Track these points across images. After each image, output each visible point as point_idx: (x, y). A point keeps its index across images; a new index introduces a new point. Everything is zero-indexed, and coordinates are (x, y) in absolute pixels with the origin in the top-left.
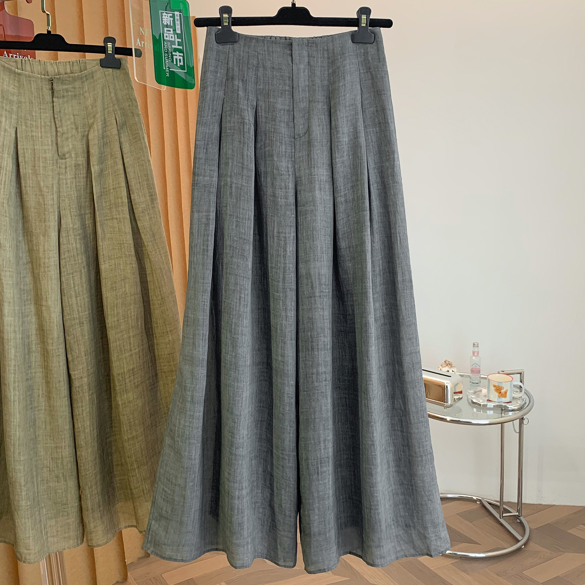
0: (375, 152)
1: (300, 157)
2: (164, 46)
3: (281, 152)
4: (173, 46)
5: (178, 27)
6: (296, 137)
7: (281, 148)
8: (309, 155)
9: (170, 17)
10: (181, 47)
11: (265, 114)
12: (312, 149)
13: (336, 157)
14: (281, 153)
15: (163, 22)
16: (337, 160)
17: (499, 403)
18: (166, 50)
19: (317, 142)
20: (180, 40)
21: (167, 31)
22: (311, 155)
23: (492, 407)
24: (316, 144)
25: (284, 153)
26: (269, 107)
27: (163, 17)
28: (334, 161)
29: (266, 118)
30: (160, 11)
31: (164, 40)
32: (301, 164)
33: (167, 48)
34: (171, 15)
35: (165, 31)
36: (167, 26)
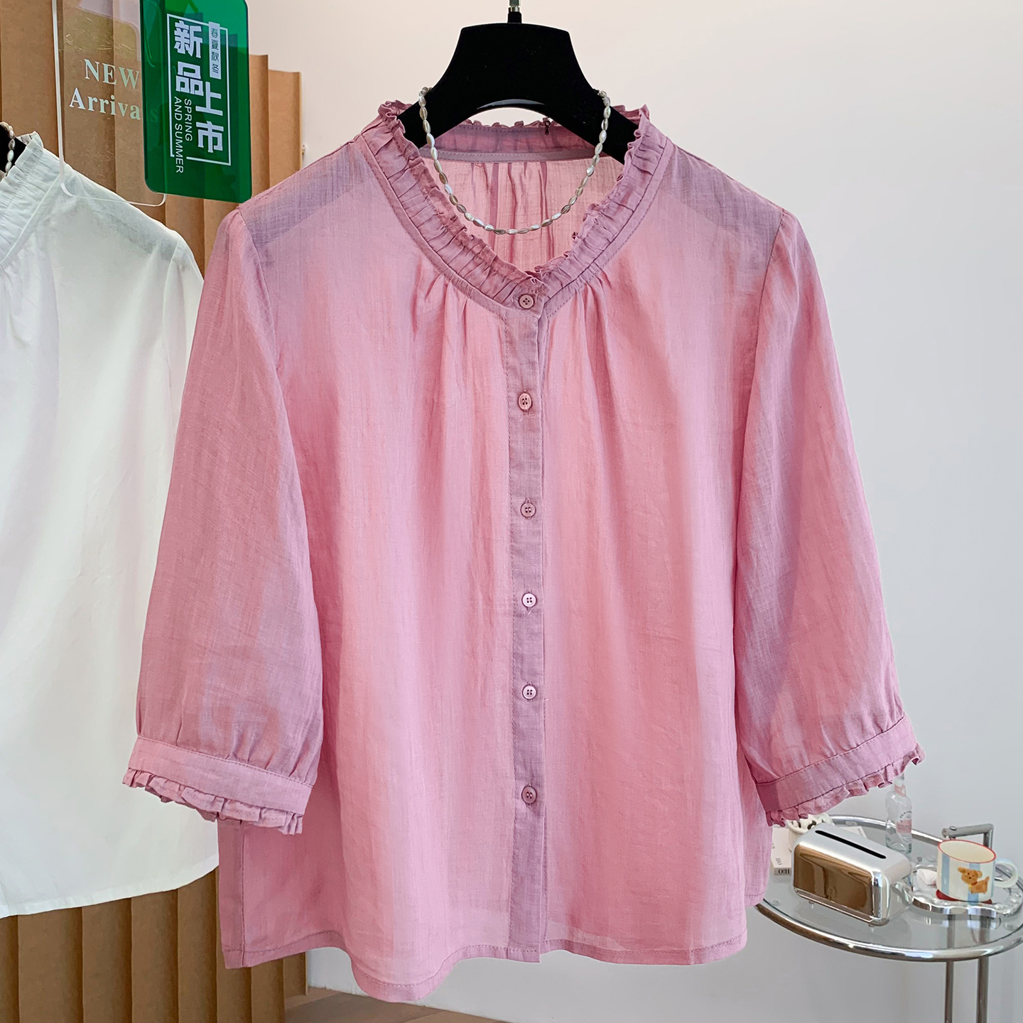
2: (174, 108)
4: (198, 109)
5: (215, 63)
9: (196, 34)
10: (220, 113)
15: (176, 46)
18: (179, 117)
20: (219, 96)
21: (185, 69)
27: (176, 33)
30: (168, 15)
31: (175, 93)
33: (183, 113)
34: (199, 29)
35: (180, 72)
36: (186, 58)
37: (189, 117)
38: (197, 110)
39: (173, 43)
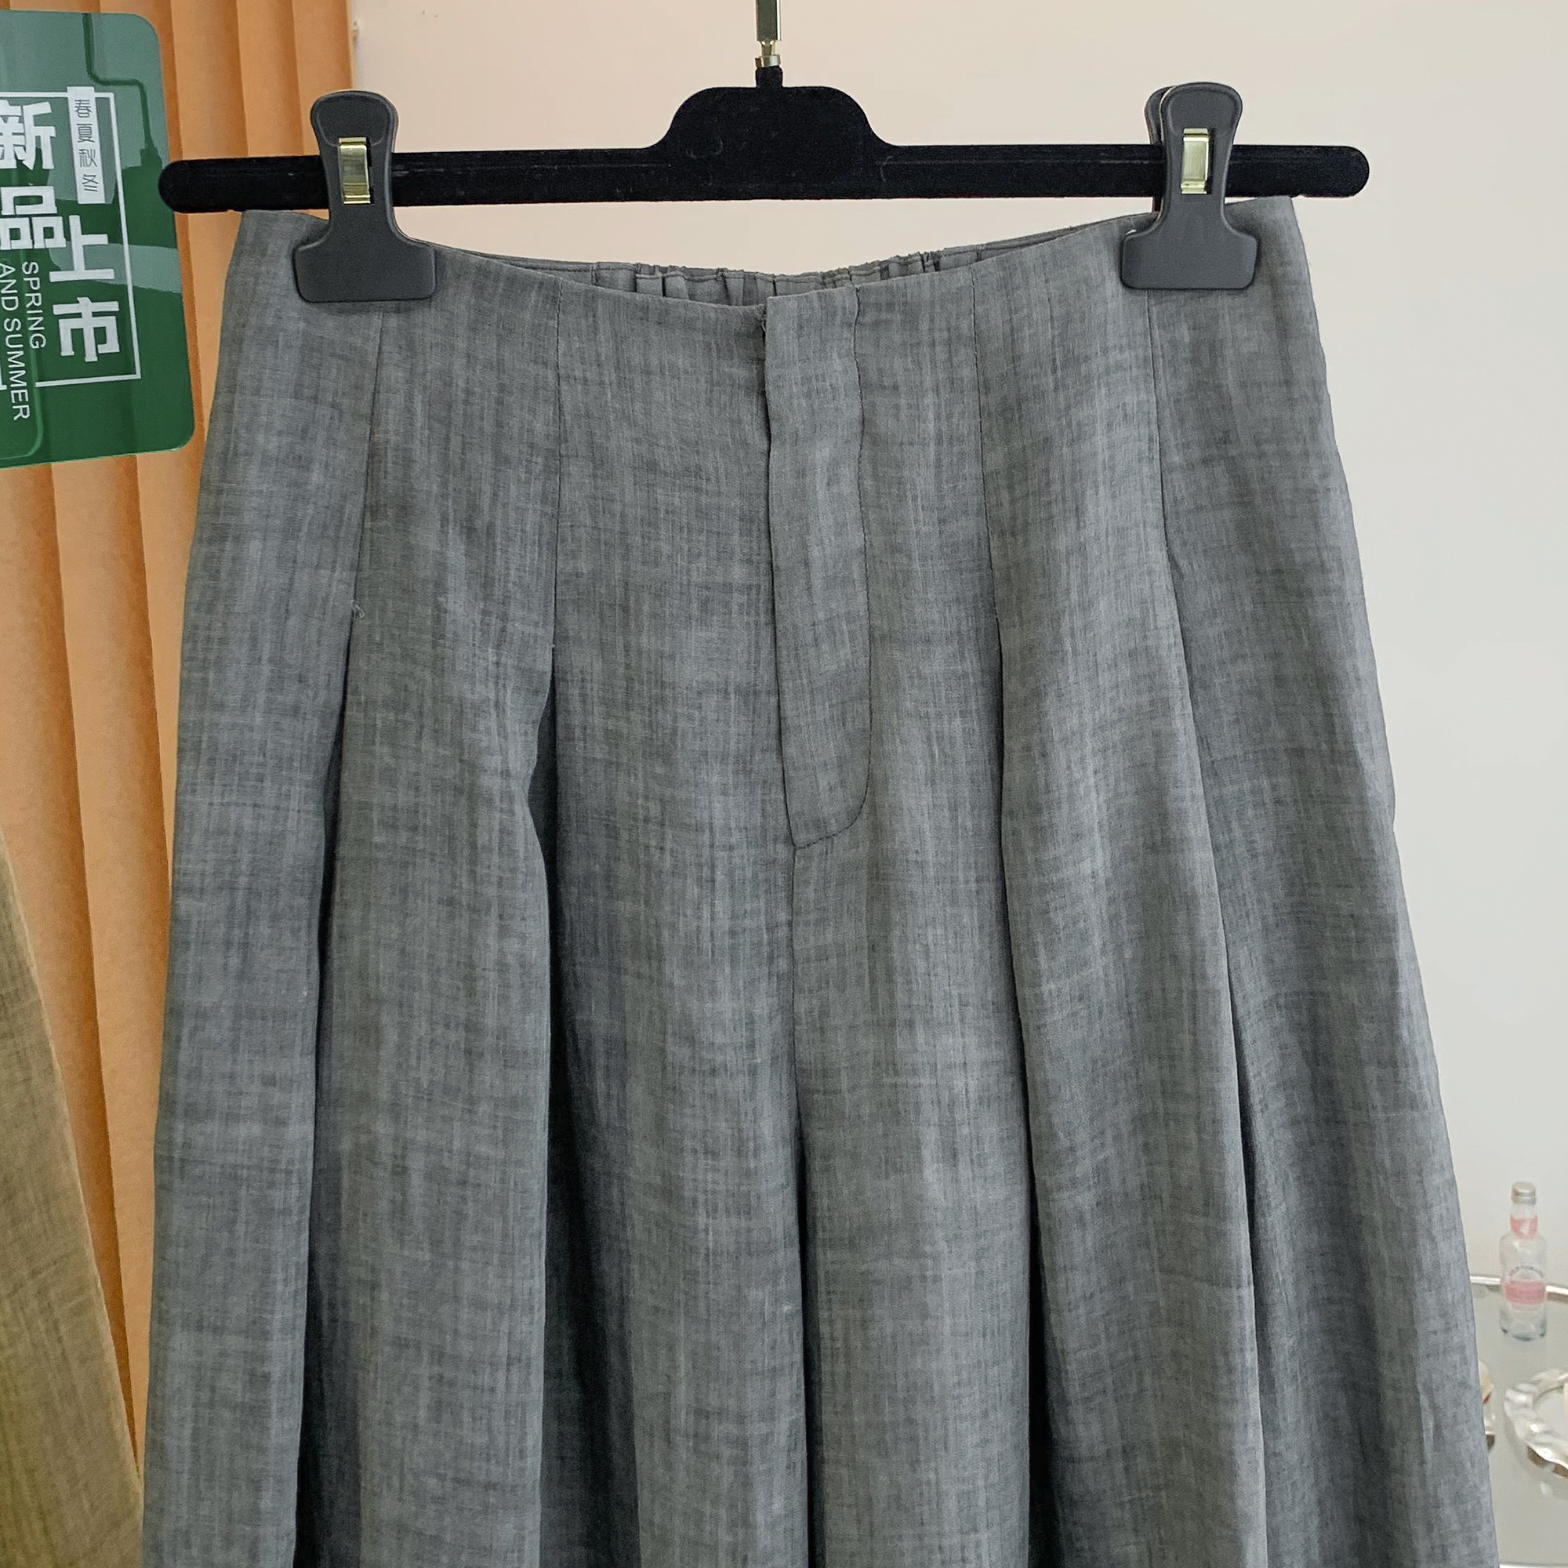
0: (1269, 912)
1: (822, 955)
3: (706, 936)
5: (88, 172)
6: (801, 838)
7: (706, 914)
8: (877, 947)
9: (39, 120)
10: (107, 276)
11: (608, 715)
12: (896, 917)
13: (1037, 974)
14: (707, 944)
16: (1048, 987)
18: (10, 303)
19: (924, 880)
20: (103, 241)
21: (19, 201)
22: (888, 950)
24: (915, 886)
25: (727, 941)
26: (630, 680)
28: (1023, 992)
29: (612, 738)
32: (833, 994)
33: (20, 295)
34: (45, 108)
35: (8, 208)
36: (19, 176)
37: (35, 299)
38: (52, 280)
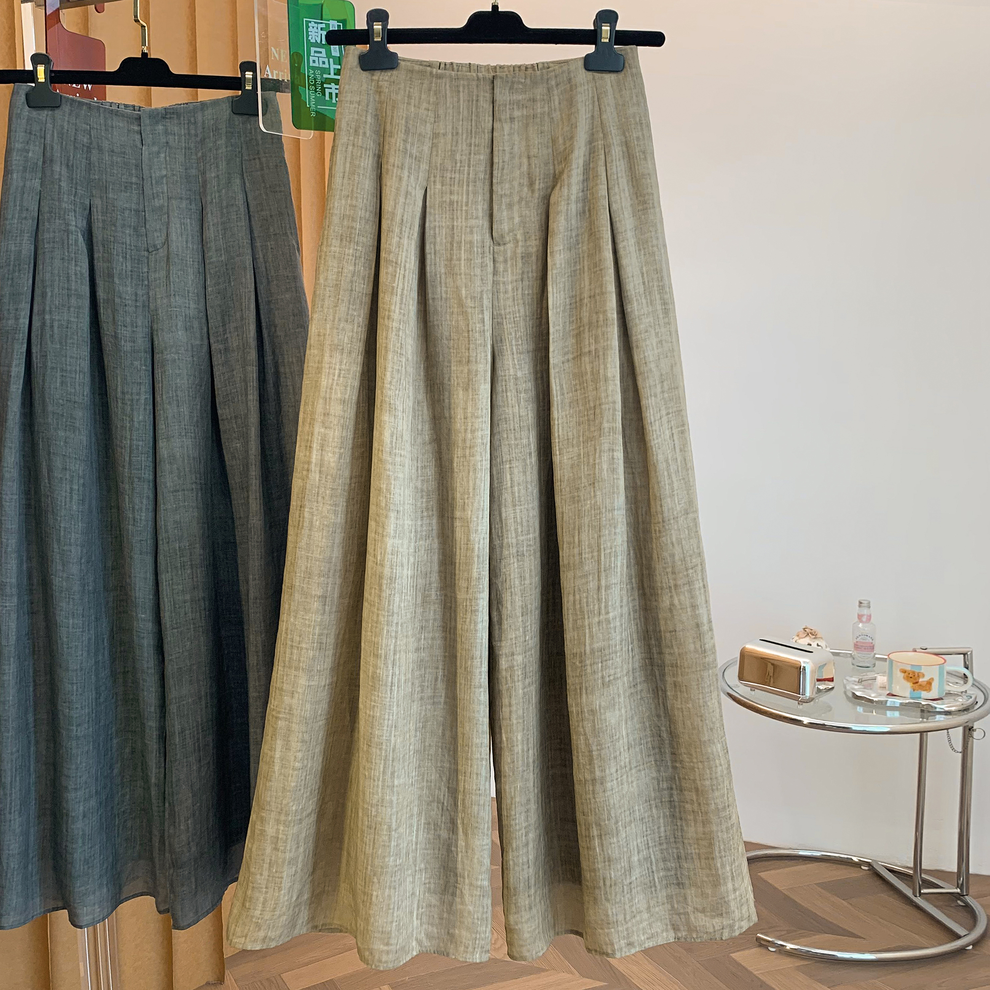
2: (309, 76)
4: (325, 76)
9: (322, 29)
15: (310, 38)
17: (912, 698)
18: (312, 82)
20: (339, 67)
21: (315, 52)
23: (898, 705)
27: (309, 30)
30: (305, 19)
31: (309, 67)
33: (315, 79)
34: (323, 26)
35: (312, 54)
36: (316, 45)
37: (319, 82)
39: (307, 37)
